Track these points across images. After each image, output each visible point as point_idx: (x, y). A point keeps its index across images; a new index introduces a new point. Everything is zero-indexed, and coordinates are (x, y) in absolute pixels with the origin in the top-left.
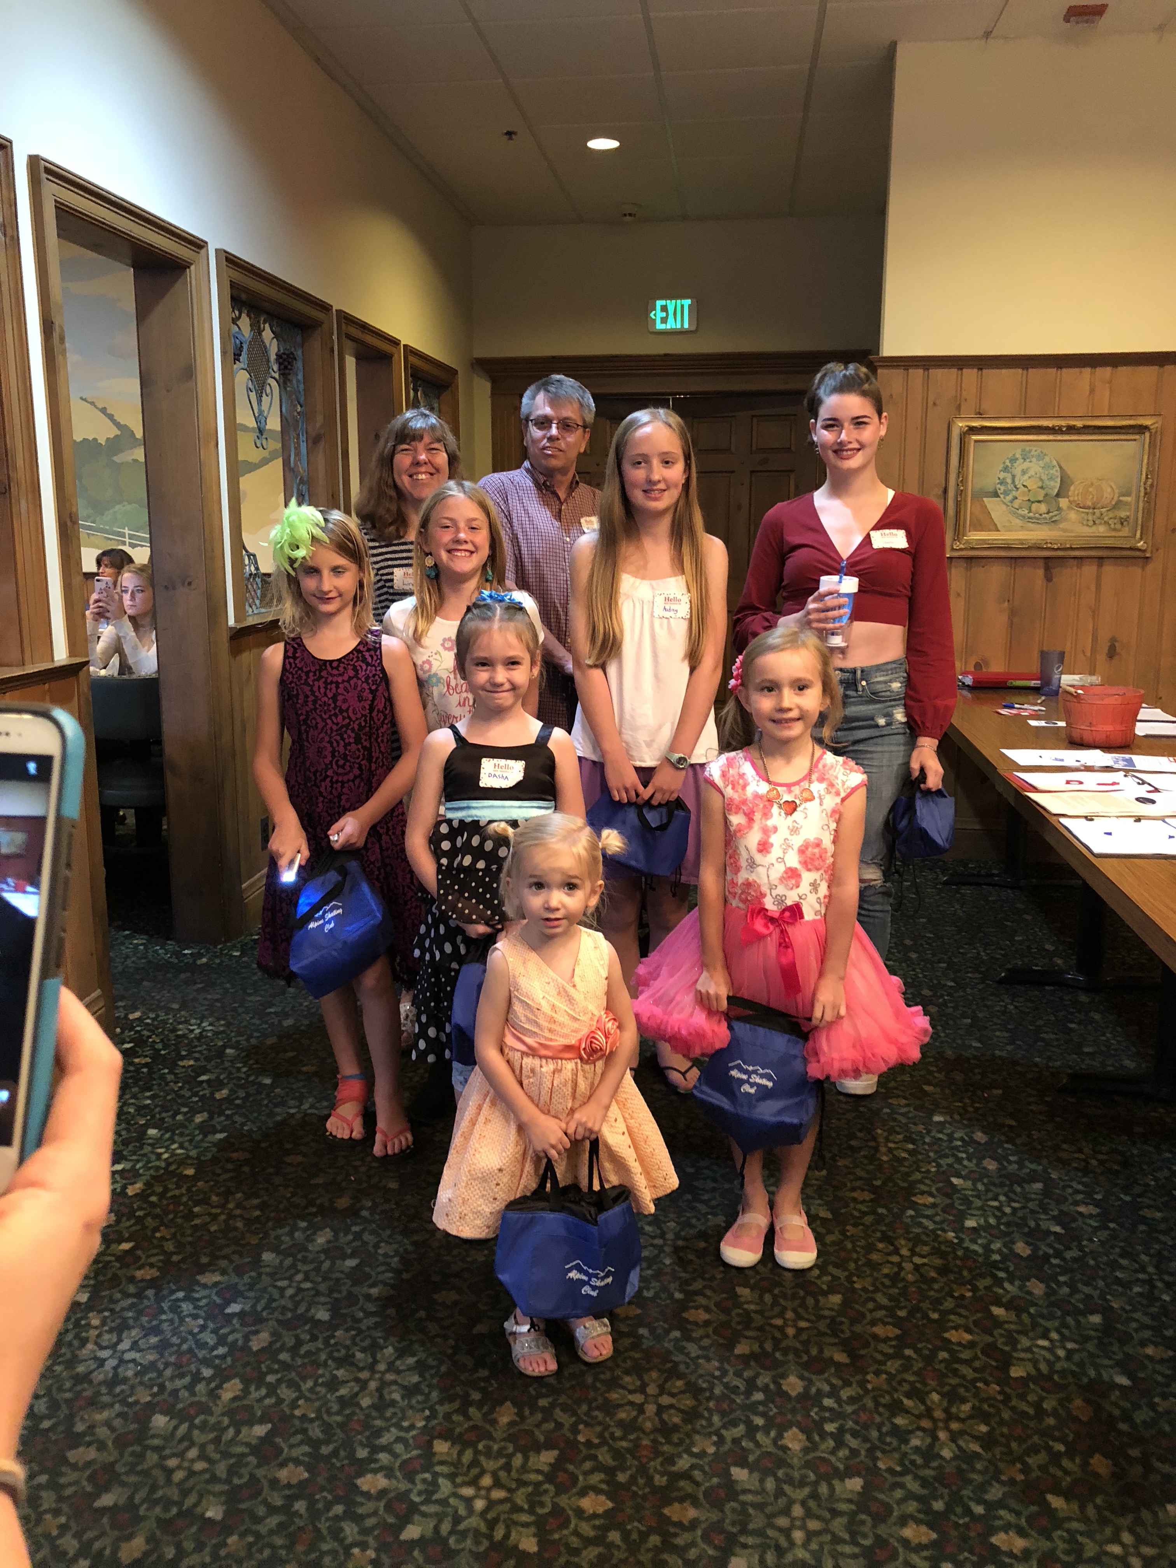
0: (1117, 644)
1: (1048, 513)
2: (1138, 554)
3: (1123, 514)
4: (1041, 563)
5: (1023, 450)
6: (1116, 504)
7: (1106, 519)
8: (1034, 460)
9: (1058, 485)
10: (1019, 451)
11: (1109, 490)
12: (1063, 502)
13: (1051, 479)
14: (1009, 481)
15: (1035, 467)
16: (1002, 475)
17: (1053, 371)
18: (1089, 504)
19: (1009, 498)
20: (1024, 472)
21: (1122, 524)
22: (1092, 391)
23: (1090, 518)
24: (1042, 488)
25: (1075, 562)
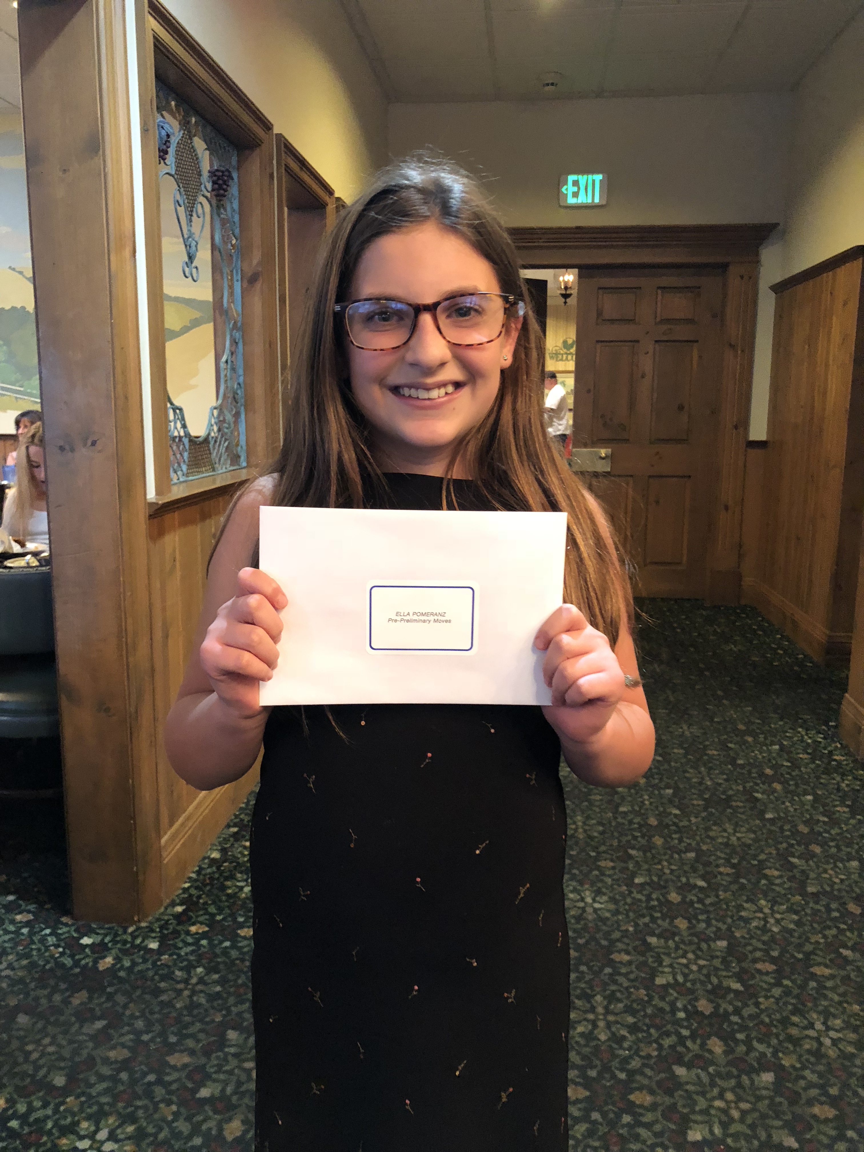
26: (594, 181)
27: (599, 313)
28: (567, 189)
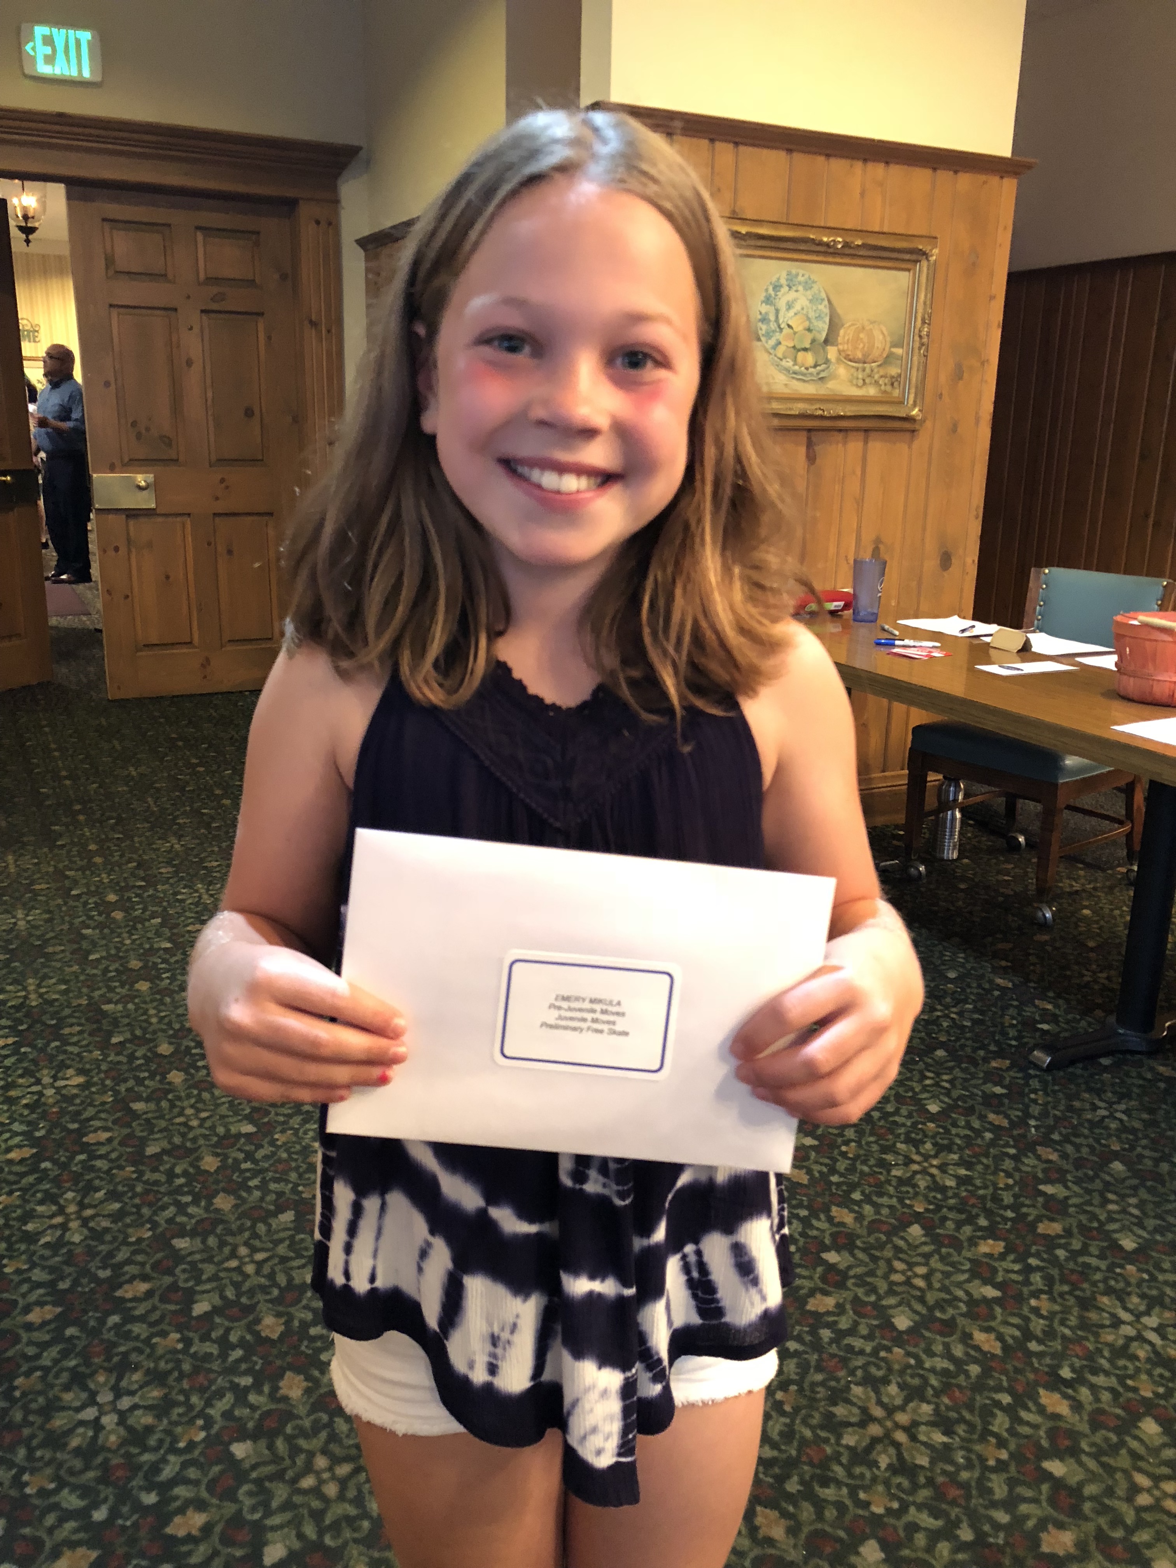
0: (881, 547)
1: (815, 366)
2: (907, 425)
3: (894, 371)
4: (803, 437)
5: (789, 274)
6: (887, 357)
7: (876, 377)
8: (801, 288)
9: (826, 327)
10: (784, 274)
11: (881, 337)
12: (832, 352)
13: (819, 318)
14: (772, 317)
15: (802, 300)
16: (764, 308)
17: (821, 159)
18: (859, 355)
19: (772, 342)
20: (789, 306)
21: (892, 384)
22: (863, 194)
23: (860, 376)
24: (809, 330)
25: (840, 436)
26: (78, 42)
27: (110, 261)
28: (34, 49)
